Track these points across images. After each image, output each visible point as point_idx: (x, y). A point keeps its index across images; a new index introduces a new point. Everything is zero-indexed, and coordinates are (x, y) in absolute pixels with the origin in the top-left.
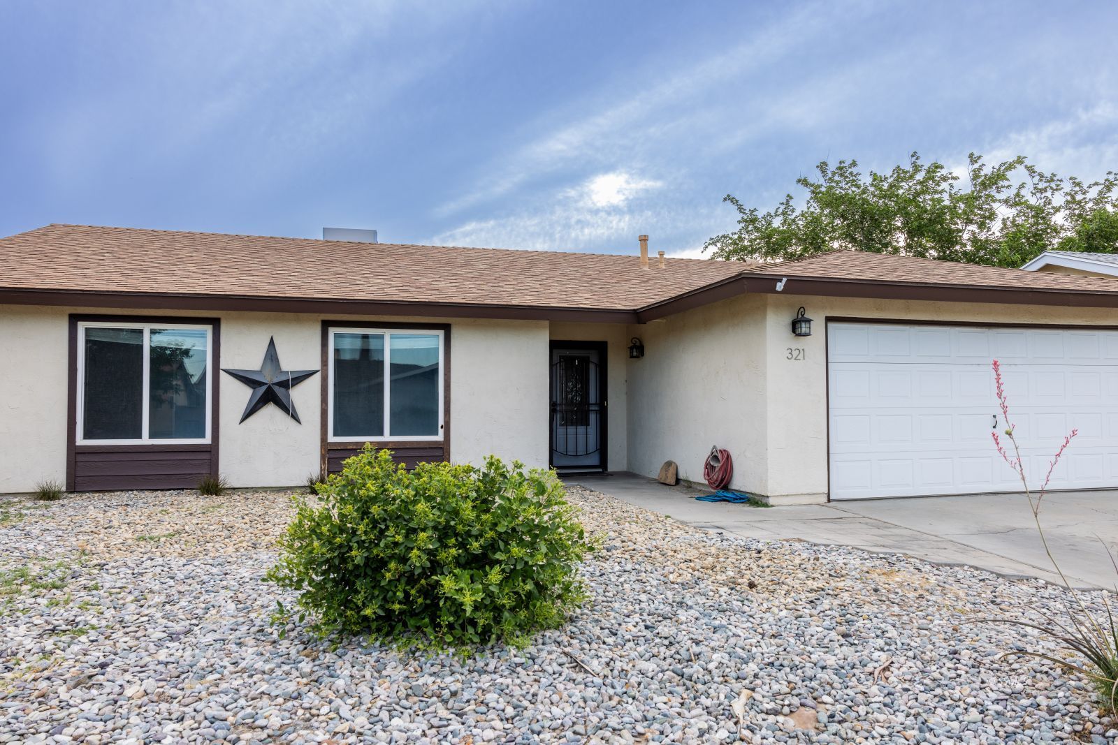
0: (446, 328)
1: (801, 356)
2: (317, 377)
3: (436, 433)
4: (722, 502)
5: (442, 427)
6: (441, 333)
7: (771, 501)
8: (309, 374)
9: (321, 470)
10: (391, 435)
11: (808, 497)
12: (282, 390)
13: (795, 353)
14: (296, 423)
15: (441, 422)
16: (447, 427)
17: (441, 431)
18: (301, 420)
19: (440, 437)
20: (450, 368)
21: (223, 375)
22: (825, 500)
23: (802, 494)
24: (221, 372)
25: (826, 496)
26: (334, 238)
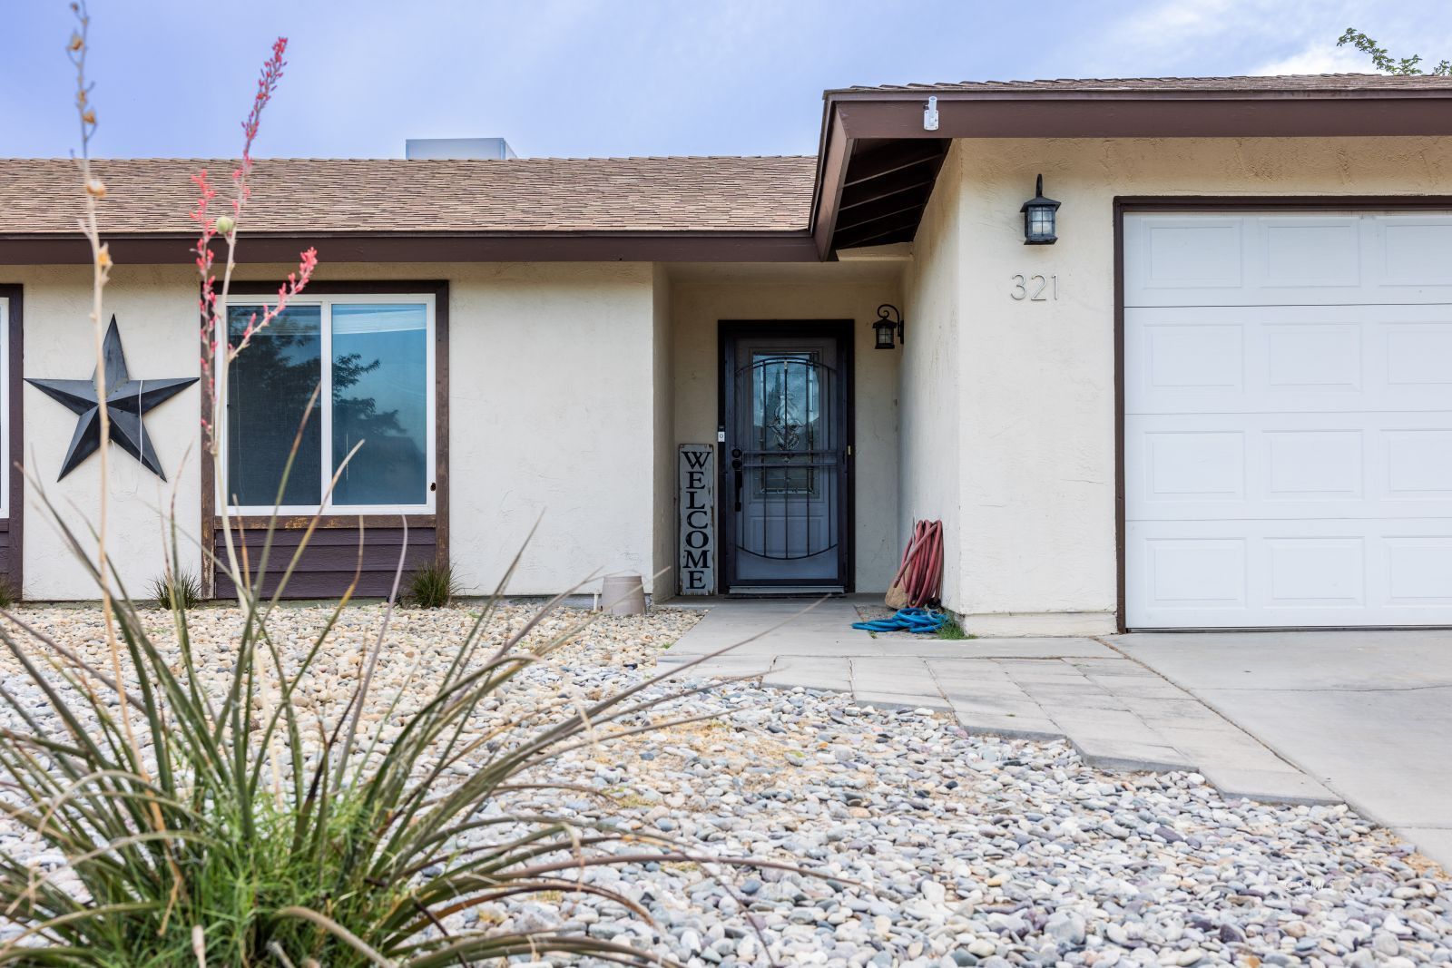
0: (440, 288)
1: (1046, 294)
2: (194, 392)
3: (422, 500)
4: (901, 633)
5: (433, 487)
6: (429, 300)
7: (969, 626)
8: (181, 386)
9: (203, 571)
10: (334, 503)
11: (1065, 618)
12: (128, 416)
13: (1032, 287)
14: (156, 478)
15: (431, 477)
16: (442, 487)
17: (431, 496)
18: (167, 475)
19: (429, 508)
20: (447, 369)
21: (30, 393)
22: (1113, 627)
23: (1048, 613)
24: (26, 384)
25: (1114, 618)
26: (423, 156)
